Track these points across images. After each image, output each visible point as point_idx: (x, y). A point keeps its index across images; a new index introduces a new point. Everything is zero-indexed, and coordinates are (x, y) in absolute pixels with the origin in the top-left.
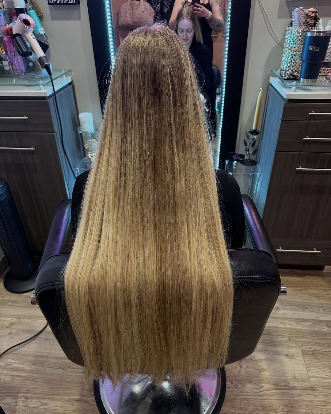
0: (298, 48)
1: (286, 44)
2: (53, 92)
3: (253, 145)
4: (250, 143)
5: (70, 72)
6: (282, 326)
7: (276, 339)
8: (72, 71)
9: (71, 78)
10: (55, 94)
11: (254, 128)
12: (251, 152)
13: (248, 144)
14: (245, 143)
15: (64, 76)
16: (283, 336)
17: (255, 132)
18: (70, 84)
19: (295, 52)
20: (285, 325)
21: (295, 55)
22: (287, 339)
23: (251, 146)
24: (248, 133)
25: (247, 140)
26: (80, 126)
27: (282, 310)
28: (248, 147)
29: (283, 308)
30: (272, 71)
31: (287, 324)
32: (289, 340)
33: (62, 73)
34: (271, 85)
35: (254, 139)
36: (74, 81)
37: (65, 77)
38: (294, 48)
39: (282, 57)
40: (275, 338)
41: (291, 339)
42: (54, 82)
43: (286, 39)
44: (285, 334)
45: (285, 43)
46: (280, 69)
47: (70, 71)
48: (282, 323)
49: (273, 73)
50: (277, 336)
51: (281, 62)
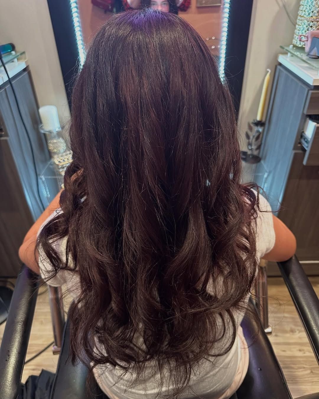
0: (317, 17)
1: (301, 12)
2: (8, 79)
3: (257, 138)
4: (254, 136)
5: (23, 55)
6: (300, 354)
7: (297, 373)
8: (26, 54)
9: (26, 62)
10: (10, 81)
11: (259, 118)
12: (254, 147)
13: (251, 137)
14: (248, 137)
15: (16, 60)
16: (304, 368)
17: (259, 124)
18: (25, 70)
19: (313, 22)
20: (304, 353)
21: (311, 27)
22: (309, 371)
23: (254, 140)
24: (252, 125)
25: (250, 133)
26: (41, 123)
27: (297, 332)
28: (250, 140)
29: (298, 330)
30: (281, 47)
31: (307, 351)
32: (311, 373)
33: (13, 57)
34: (280, 64)
35: (258, 131)
36: (30, 66)
37: (18, 61)
38: (312, 17)
39: (295, 28)
40: (295, 372)
41: (313, 371)
42: (6, 66)
43: (300, 5)
44: (306, 365)
45: (299, 11)
46: (292, 44)
47: (24, 53)
48: (300, 350)
49: (285, 50)
50: (297, 369)
51: (293, 36)
